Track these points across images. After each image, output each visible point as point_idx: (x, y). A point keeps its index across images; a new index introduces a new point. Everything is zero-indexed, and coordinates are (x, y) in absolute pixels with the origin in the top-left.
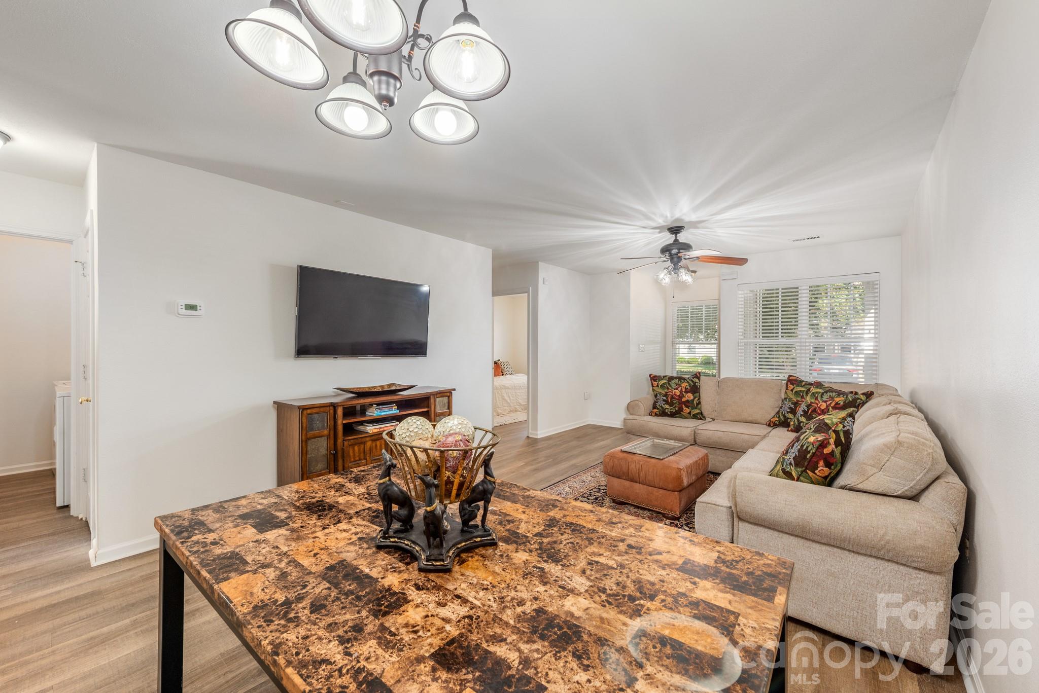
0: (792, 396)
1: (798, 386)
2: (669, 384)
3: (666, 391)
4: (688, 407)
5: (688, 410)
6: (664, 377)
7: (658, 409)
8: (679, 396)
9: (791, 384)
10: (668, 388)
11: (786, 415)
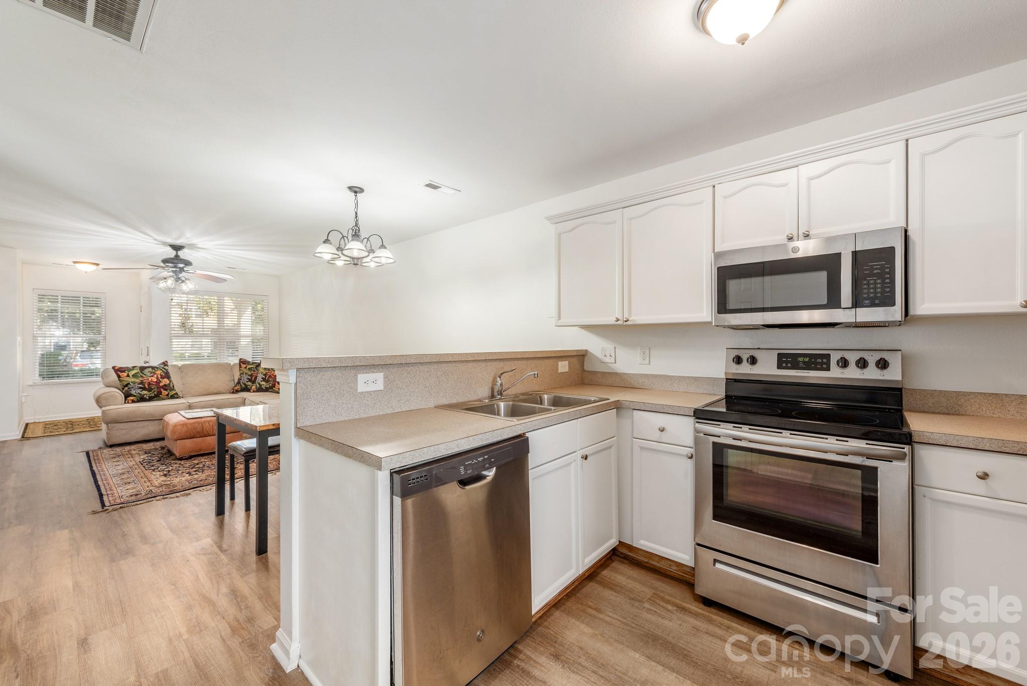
1: (249, 364)
2: (143, 373)
3: (141, 379)
4: (166, 390)
5: (166, 393)
6: (133, 367)
7: (135, 396)
8: (156, 382)
9: (243, 364)
10: (142, 377)
11: (246, 383)
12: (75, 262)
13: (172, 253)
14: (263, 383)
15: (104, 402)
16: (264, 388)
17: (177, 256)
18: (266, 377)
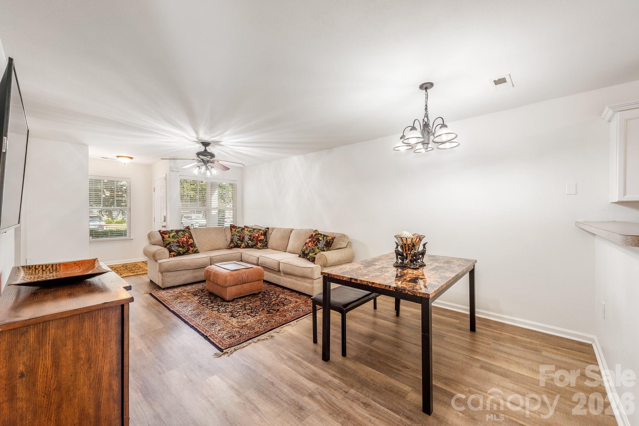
0: (237, 234)
1: (237, 228)
2: (178, 235)
3: (177, 239)
4: (192, 247)
5: (192, 249)
6: (172, 231)
7: (175, 252)
8: (186, 241)
9: (233, 228)
10: (178, 238)
11: (237, 242)
12: (118, 157)
13: (202, 149)
14: (250, 242)
15: (158, 257)
16: (250, 245)
17: (206, 150)
18: (251, 238)
